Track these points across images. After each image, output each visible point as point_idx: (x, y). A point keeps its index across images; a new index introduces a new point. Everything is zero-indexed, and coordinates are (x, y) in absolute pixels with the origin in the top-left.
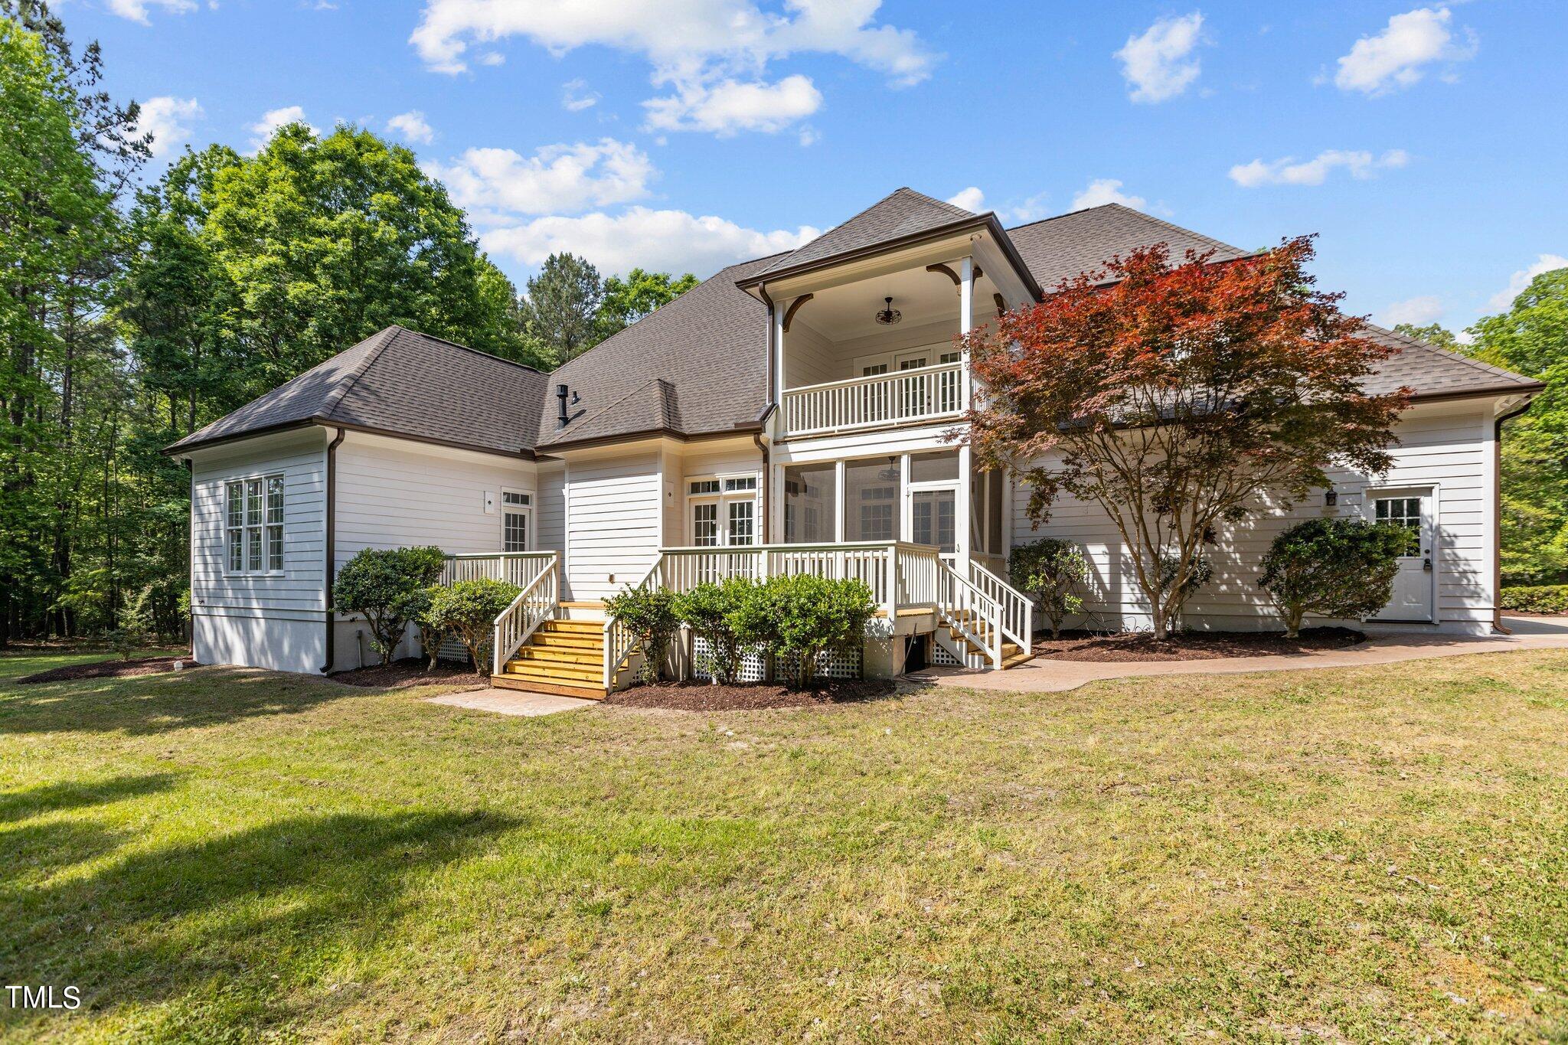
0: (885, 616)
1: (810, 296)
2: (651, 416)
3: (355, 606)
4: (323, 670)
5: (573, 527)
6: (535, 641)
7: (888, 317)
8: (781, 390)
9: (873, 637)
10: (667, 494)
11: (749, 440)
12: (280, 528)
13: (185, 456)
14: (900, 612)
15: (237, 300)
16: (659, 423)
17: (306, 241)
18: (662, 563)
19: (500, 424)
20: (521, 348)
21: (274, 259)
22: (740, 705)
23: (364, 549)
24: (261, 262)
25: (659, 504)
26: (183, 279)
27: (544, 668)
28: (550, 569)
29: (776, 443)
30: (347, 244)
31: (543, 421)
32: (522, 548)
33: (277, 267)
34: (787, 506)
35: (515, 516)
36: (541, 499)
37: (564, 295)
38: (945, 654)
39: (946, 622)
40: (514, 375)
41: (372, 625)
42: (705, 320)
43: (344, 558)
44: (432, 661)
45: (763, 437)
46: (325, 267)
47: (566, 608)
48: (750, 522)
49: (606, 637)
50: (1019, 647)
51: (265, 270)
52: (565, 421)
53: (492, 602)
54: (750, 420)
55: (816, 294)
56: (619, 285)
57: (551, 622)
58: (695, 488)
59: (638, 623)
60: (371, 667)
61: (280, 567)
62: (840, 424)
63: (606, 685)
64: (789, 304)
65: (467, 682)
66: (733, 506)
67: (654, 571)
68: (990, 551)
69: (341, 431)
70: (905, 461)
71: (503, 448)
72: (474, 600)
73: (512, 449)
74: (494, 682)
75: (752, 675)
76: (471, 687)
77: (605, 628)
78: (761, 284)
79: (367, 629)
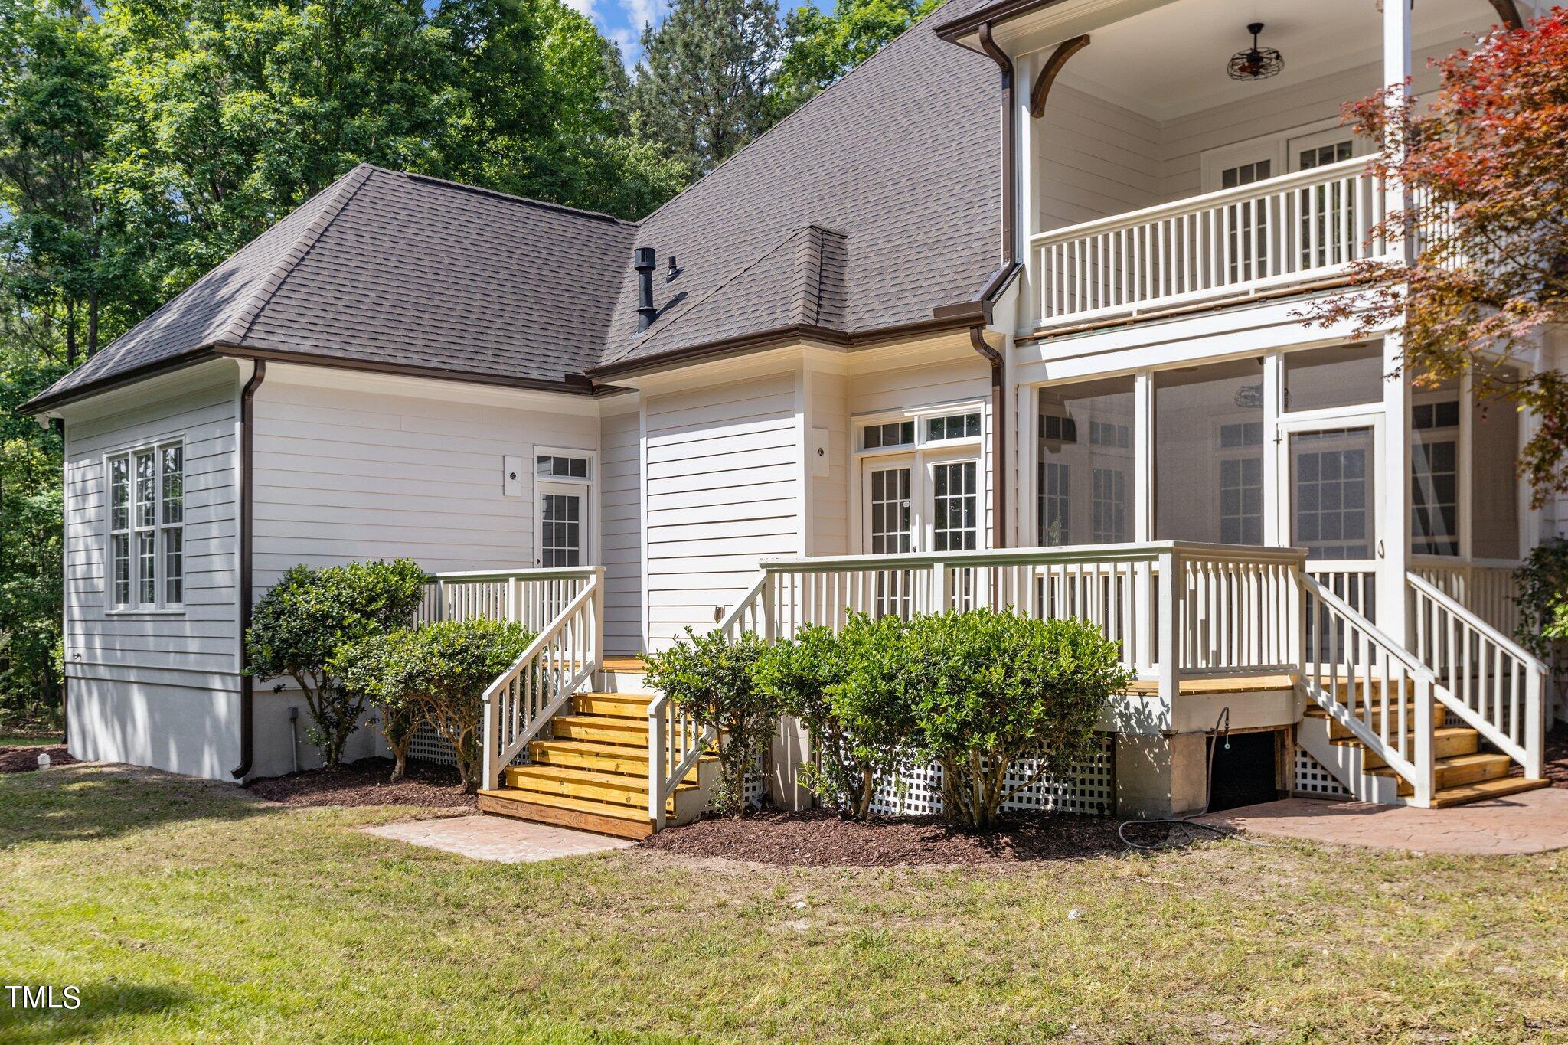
0: (1155, 692)
1: (1083, 40)
2: (786, 301)
3: (277, 666)
4: (237, 774)
5: (655, 519)
6: (554, 731)
7: (1254, 64)
8: (1027, 235)
9: (1132, 735)
10: (816, 452)
11: (959, 341)
12: (179, 532)
13: (54, 414)
14: (1185, 685)
15: (144, 136)
16: (795, 315)
17: (251, 18)
18: (765, 588)
19: (535, 329)
20: (620, 166)
21: (203, 56)
22: (853, 858)
23: (294, 566)
24: (184, 62)
25: (798, 472)
26: (70, 107)
27: (562, 780)
28: (585, 599)
29: (1019, 342)
30: (317, 14)
31: (616, 317)
32: (574, 562)
33: (206, 69)
34: (1041, 466)
35: (561, 499)
36: (607, 464)
37: (707, 51)
38: (1319, 772)
39: (1316, 707)
40: (570, 233)
41: (310, 699)
42: (921, 94)
43: (264, 582)
44: (399, 764)
45: (989, 334)
46: (280, 62)
47: (611, 672)
48: (971, 503)
49: (653, 724)
50: (1513, 763)
51: (190, 76)
52: (650, 315)
53: (481, 659)
54: (965, 299)
55: (1095, 34)
56: (817, 19)
57: (584, 697)
58: (873, 437)
59: (698, 703)
60: (312, 772)
61: (179, 599)
62: (1143, 296)
63: (653, 814)
64: (1044, 59)
65: (441, 803)
66: (940, 471)
67: (751, 602)
68: (1475, 553)
69: (259, 364)
70: (1271, 368)
71: (535, 375)
72: (451, 657)
73: (550, 376)
74: (484, 804)
75: (921, 803)
76: (444, 811)
77: (651, 709)
78: (983, 28)
79: (302, 704)
